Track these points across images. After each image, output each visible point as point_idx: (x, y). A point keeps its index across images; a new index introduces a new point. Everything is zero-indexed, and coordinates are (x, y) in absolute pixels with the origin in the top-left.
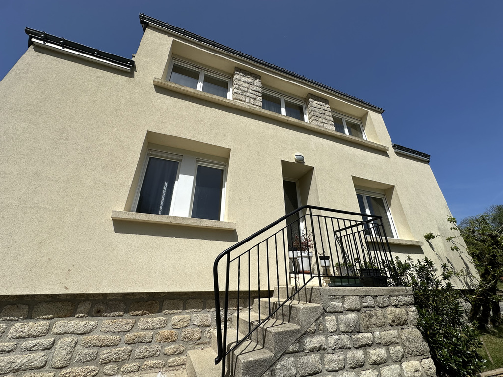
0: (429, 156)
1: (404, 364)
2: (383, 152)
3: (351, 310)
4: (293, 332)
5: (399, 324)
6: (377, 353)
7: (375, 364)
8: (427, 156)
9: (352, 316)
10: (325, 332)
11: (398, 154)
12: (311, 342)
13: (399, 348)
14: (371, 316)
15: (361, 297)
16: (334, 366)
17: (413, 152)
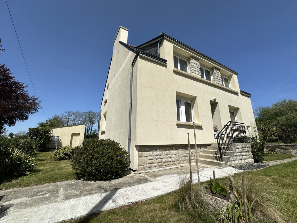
0: (251, 95)
1: (249, 160)
2: (236, 94)
3: (240, 148)
4: (232, 152)
5: (248, 151)
6: (245, 157)
7: (244, 159)
8: (250, 95)
9: (240, 149)
10: (236, 152)
11: (241, 94)
12: (235, 154)
13: (248, 156)
14: (243, 149)
15: (242, 145)
16: (238, 159)
17: (246, 93)
